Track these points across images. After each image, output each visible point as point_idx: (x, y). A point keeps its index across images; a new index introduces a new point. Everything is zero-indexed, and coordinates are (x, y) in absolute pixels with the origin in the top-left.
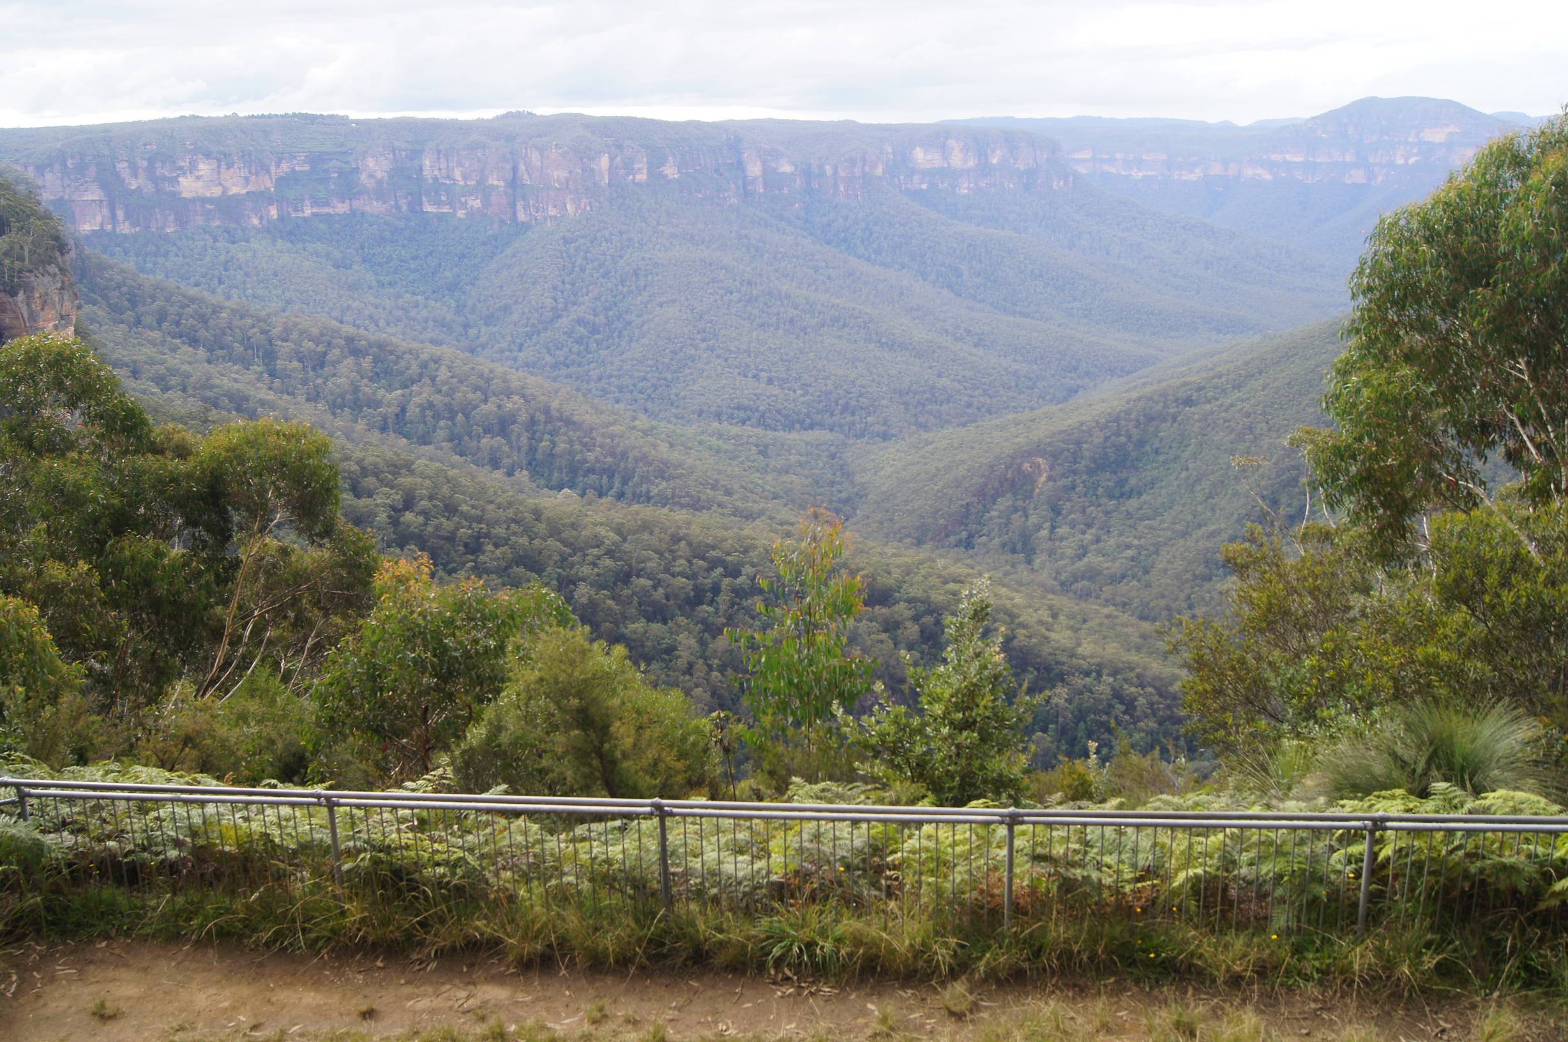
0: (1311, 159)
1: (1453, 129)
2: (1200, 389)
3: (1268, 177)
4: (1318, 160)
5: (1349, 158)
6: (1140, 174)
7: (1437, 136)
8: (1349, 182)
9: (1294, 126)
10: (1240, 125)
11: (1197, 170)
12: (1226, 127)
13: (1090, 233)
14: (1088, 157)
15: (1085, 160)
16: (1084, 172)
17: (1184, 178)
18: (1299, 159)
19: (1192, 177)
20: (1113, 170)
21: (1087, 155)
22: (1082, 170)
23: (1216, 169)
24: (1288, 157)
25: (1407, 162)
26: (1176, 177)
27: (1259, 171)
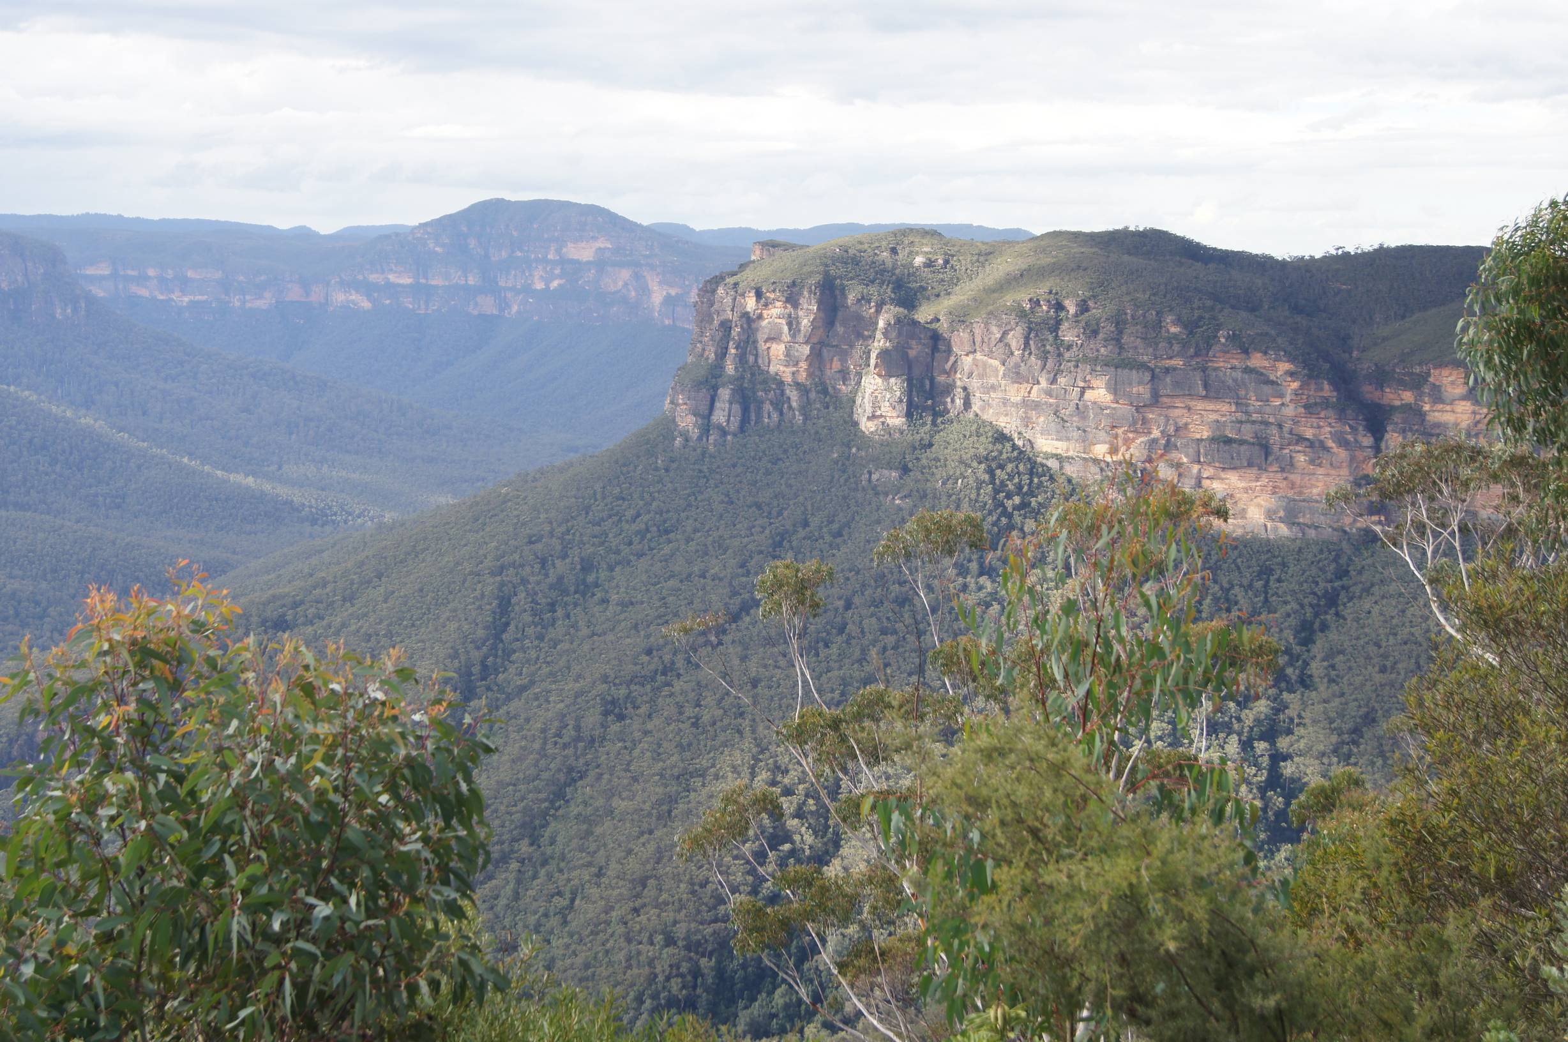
0: (423, 281)
1: (602, 243)
2: (296, 605)
3: (366, 305)
4: (433, 283)
5: (472, 281)
6: (186, 299)
7: (584, 252)
8: (476, 312)
9: (397, 235)
10: (322, 233)
11: (267, 295)
12: (303, 235)
13: (117, 385)
14: (107, 272)
15: (103, 278)
16: (101, 294)
17: (248, 305)
18: (407, 280)
19: (261, 304)
20: (144, 293)
21: (104, 270)
22: (99, 292)
23: (294, 293)
24: (392, 278)
25: (548, 287)
26: (237, 304)
27: (354, 297)
